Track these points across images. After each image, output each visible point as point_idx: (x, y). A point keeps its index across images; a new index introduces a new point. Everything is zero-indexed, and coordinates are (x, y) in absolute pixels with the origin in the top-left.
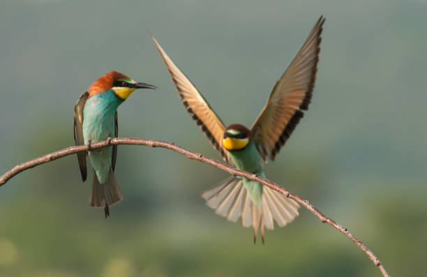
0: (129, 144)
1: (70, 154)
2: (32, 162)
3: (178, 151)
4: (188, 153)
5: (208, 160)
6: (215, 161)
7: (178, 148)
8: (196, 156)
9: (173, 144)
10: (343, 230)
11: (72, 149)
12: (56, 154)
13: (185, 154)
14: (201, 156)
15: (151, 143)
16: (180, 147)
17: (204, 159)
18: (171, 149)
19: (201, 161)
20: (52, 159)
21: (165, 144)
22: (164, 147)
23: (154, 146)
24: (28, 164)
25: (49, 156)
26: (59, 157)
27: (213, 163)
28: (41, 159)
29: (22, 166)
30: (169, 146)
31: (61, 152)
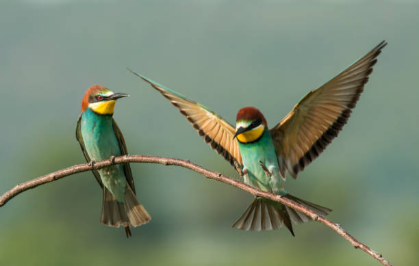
0: (140, 162)
1: (76, 173)
2: (33, 182)
3: (194, 170)
4: (205, 171)
5: (227, 180)
6: (236, 181)
7: (194, 167)
8: (215, 175)
9: (189, 162)
10: (377, 256)
11: (77, 168)
12: (59, 173)
13: (202, 173)
14: (220, 175)
15: (164, 161)
16: (197, 165)
17: (224, 178)
18: (187, 167)
19: (219, 180)
20: (55, 179)
21: (180, 162)
22: (179, 165)
23: (168, 164)
24: (29, 184)
25: (52, 175)
26: (63, 176)
27: (234, 182)
28: (43, 179)
29: (23, 186)
30: (184, 164)
31: (65, 171)
